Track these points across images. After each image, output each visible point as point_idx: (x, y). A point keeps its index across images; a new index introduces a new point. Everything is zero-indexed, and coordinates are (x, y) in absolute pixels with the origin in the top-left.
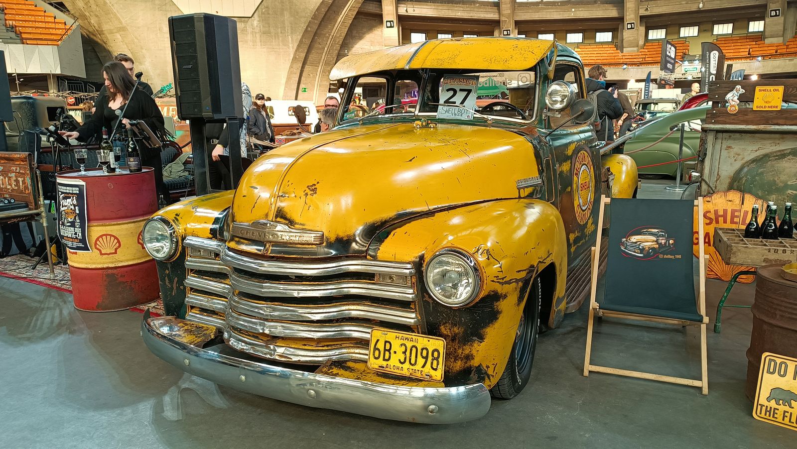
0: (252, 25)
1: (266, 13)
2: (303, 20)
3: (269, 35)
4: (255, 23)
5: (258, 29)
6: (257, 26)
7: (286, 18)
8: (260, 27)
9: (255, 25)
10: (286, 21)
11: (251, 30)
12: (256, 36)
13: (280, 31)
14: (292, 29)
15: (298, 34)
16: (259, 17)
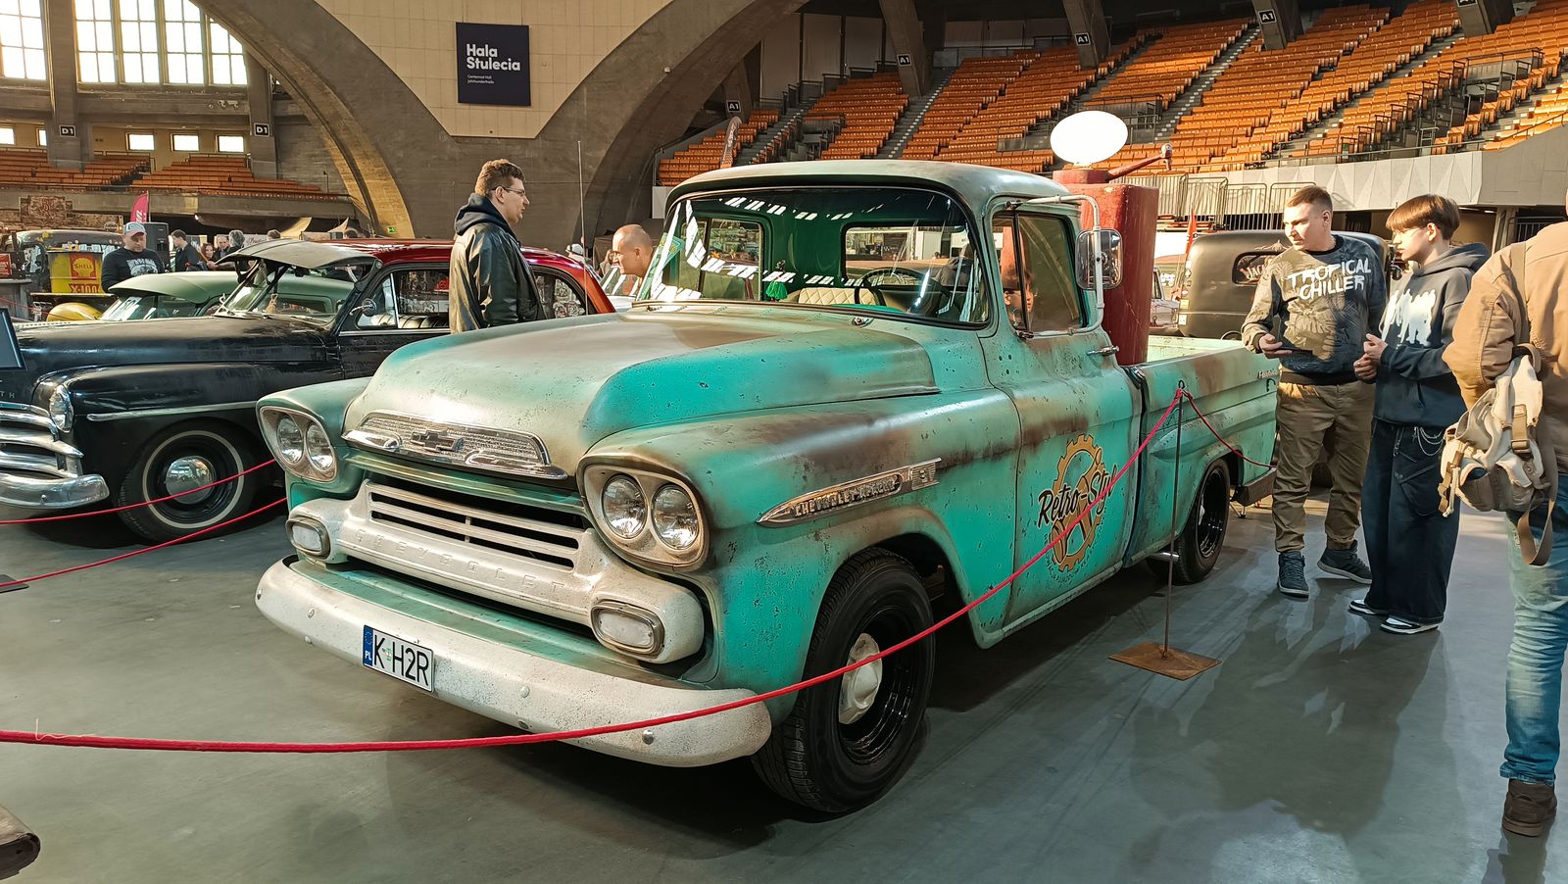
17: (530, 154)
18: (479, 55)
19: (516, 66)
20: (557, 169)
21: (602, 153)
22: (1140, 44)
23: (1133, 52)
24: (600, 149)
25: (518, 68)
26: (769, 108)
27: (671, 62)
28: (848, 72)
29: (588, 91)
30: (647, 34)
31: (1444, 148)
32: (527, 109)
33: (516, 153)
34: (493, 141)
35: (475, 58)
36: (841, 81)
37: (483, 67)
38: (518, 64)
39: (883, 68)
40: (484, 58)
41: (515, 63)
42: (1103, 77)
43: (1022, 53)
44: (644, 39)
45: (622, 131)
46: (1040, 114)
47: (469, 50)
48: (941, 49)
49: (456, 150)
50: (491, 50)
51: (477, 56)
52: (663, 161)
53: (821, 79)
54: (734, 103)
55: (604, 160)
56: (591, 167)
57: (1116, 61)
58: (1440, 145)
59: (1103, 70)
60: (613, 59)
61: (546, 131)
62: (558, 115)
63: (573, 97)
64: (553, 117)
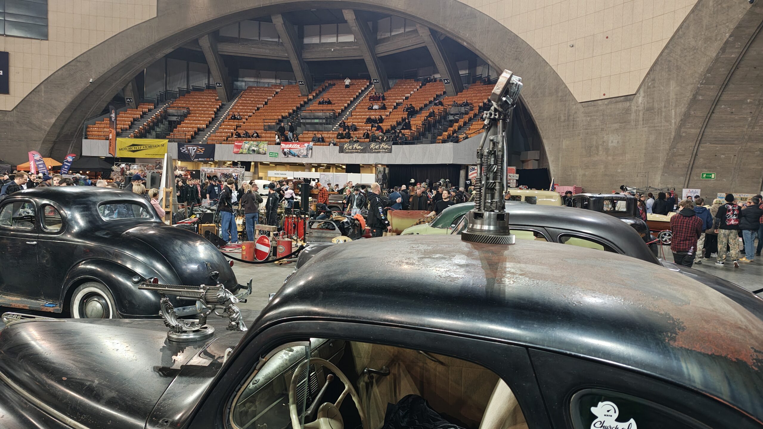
0: (637, 103)
1: (652, 87)
2: (689, 88)
3: (652, 111)
4: (640, 100)
5: (643, 105)
6: (641, 103)
7: (671, 88)
8: (644, 104)
9: (640, 101)
10: (671, 93)
11: (636, 108)
12: (639, 114)
13: (664, 105)
14: (677, 101)
15: (683, 105)
16: (644, 92)
17: (7, 119)
20: (25, 128)
21: (53, 120)
22: (326, 87)
23: (323, 90)
24: (52, 118)
26: (150, 102)
27: (94, 77)
28: (191, 88)
29: (45, 88)
30: (80, 62)
31: (441, 141)
32: (7, 95)
36: (188, 92)
39: (209, 87)
42: (310, 100)
43: (275, 86)
44: (78, 64)
45: (65, 110)
46: (283, 114)
48: (238, 81)
52: (89, 126)
53: (177, 90)
54: (130, 99)
55: (54, 124)
56: (46, 127)
57: (316, 94)
58: (440, 139)
59: (311, 97)
60: (60, 72)
61: (18, 107)
62: (26, 99)
63: (35, 90)
64: (22, 100)
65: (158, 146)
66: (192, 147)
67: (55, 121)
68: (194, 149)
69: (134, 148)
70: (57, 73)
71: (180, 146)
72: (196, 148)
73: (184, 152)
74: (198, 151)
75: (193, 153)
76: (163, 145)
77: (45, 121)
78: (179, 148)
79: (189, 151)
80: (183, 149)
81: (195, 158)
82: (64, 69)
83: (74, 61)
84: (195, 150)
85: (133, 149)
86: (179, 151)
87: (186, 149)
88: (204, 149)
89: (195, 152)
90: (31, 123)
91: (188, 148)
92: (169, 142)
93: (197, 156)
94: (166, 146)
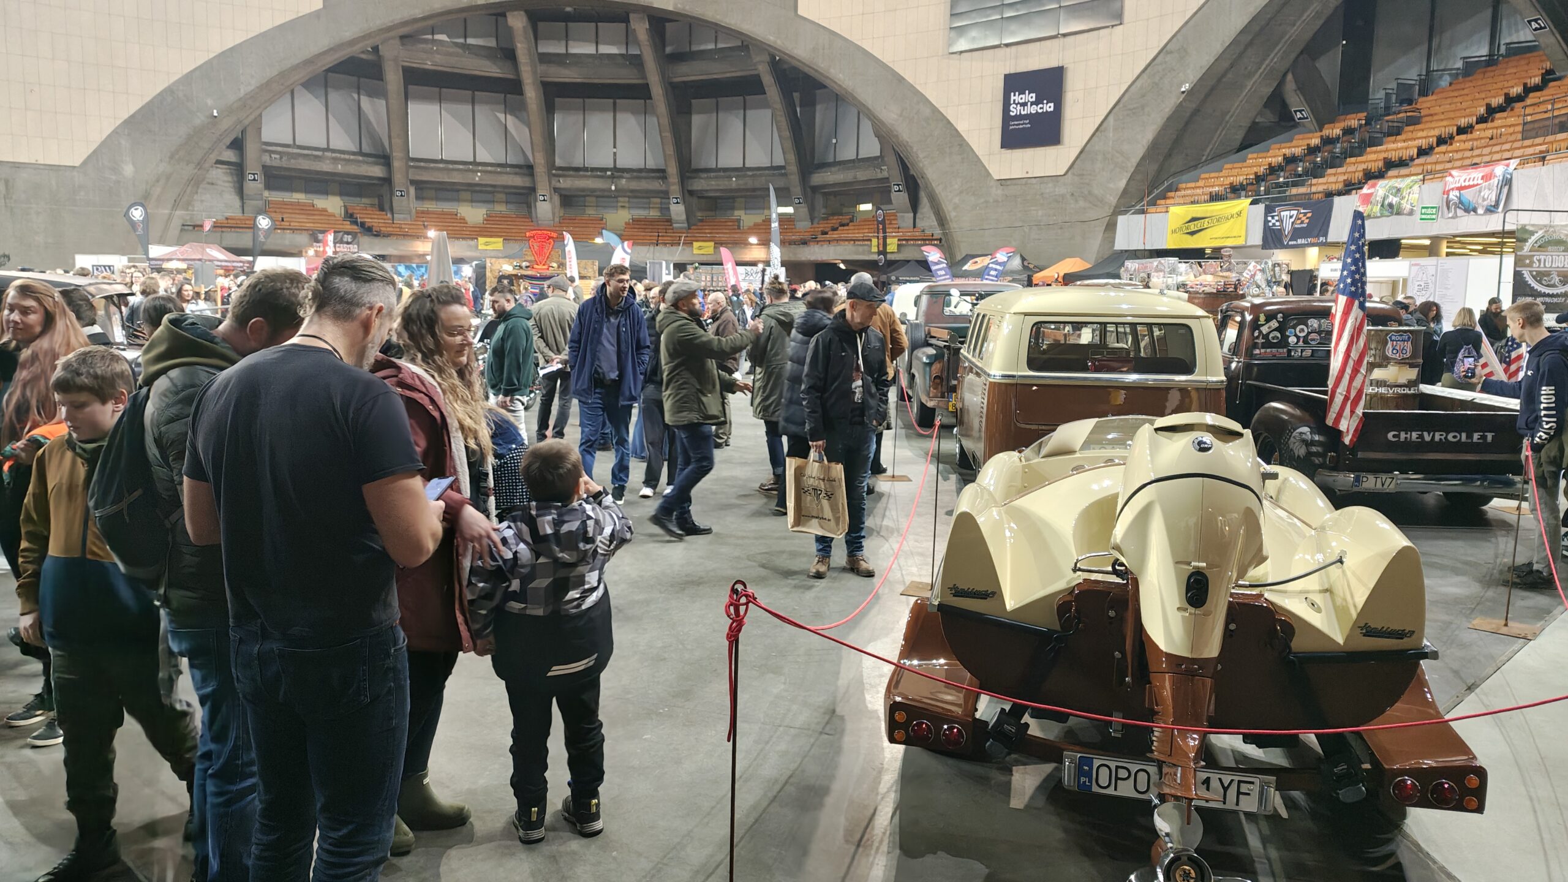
17: (1061, 190)
18: (1021, 101)
19: (1050, 107)
20: (1081, 203)
21: (1122, 184)
24: (1121, 179)
25: (1052, 109)
27: (1191, 77)
29: (1115, 120)
30: (1171, 52)
32: (1059, 147)
33: (1047, 191)
34: (1029, 181)
35: (1017, 104)
37: (1023, 113)
38: (1052, 105)
40: (1025, 104)
41: (1049, 104)
44: (1168, 58)
47: (1013, 98)
49: (998, 192)
50: (1031, 95)
51: (1019, 103)
55: (1125, 192)
60: (1138, 84)
61: (1075, 166)
62: (1087, 149)
63: (1101, 129)
64: (1081, 152)
65: (1232, 216)
66: (1287, 213)
67: (1127, 184)
68: (1291, 217)
69: (1195, 225)
70: (1133, 87)
71: (1269, 210)
72: (1295, 213)
73: (1274, 225)
74: (1299, 222)
75: (1288, 227)
76: (1239, 214)
77: (1111, 185)
78: (1266, 216)
79: (1282, 222)
80: (1273, 217)
81: (1290, 240)
82: (1145, 76)
83: (1162, 54)
84: (1292, 220)
85: (1193, 227)
86: (1266, 222)
87: (1276, 218)
88: (1309, 215)
89: (1293, 223)
90: (1090, 193)
91: (1282, 213)
92: (1252, 203)
93: (1297, 233)
94: (1244, 214)
